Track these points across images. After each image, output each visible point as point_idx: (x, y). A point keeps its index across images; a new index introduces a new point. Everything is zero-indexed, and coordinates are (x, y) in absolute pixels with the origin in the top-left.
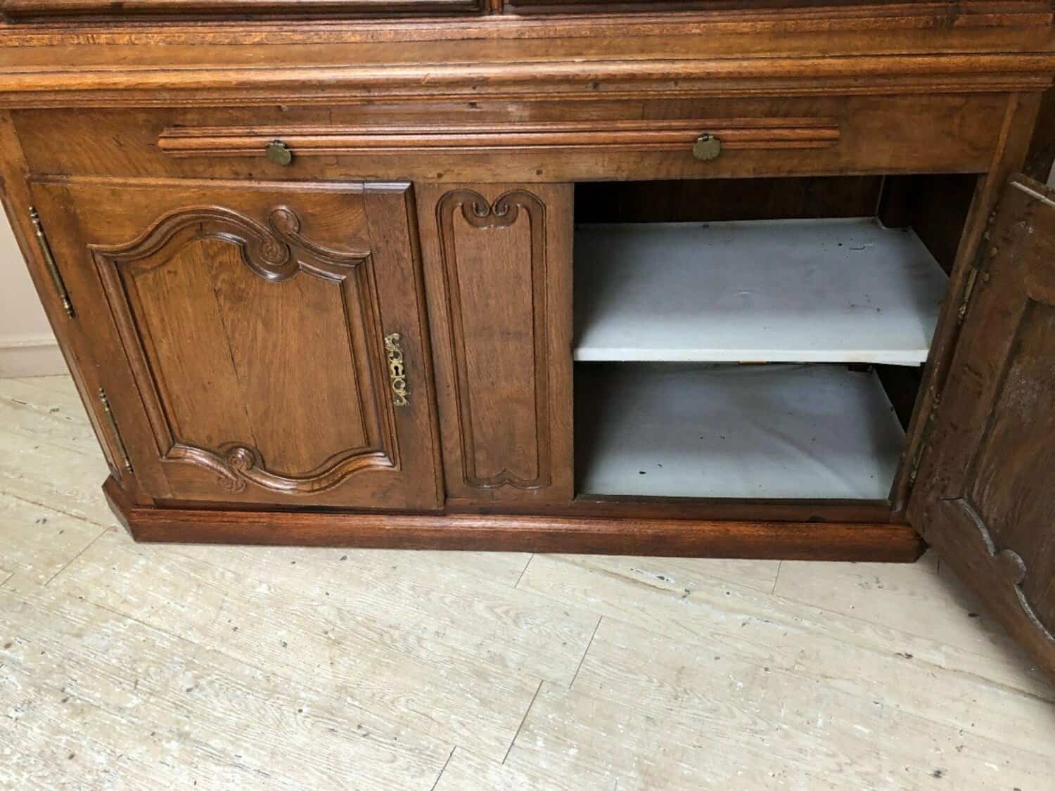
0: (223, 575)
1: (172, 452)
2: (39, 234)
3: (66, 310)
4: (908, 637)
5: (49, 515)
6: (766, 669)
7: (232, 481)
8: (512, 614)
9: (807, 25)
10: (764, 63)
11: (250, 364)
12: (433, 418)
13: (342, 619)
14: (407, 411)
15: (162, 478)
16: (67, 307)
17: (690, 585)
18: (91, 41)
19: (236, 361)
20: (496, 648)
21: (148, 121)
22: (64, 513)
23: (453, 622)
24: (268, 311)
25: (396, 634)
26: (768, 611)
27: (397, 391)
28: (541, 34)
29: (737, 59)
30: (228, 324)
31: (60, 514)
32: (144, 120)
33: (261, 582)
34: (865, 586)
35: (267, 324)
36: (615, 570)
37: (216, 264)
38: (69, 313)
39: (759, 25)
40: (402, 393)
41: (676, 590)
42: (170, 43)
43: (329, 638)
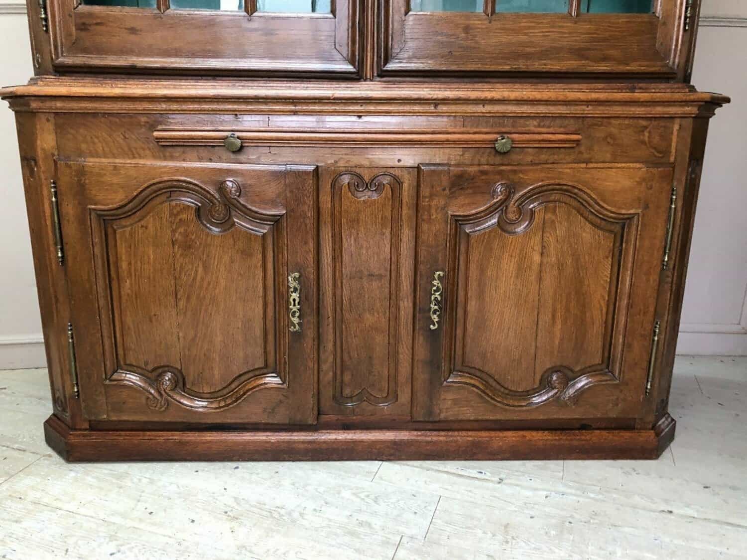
0: (140, 480)
1: (115, 376)
2: (54, 199)
3: (58, 257)
6: (570, 523)
7: (158, 400)
8: (372, 497)
11: (188, 298)
12: (316, 343)
13: (238, 504)
14: (298, 336)
15: (102, 399)
16: (60, 255)
17: (502, 476)
19: (179, 297)
20: (363, 518)
21: (148, 122)
22: (8, 447)
23: (326, 503)
24: (208, 256)
25: (282, 512)
26: (562, 489)
27: (293, 319)
30: (178, 266)
31: (5, 448)
32: (145, 122)
33: (171, 483)
34: (627, 473)
35: (206, 268)
36: (446, 470)
37: (178, 220)
38: (60, 260)
40: (296, 320)
41: (493, 479)
43: (229, 516)
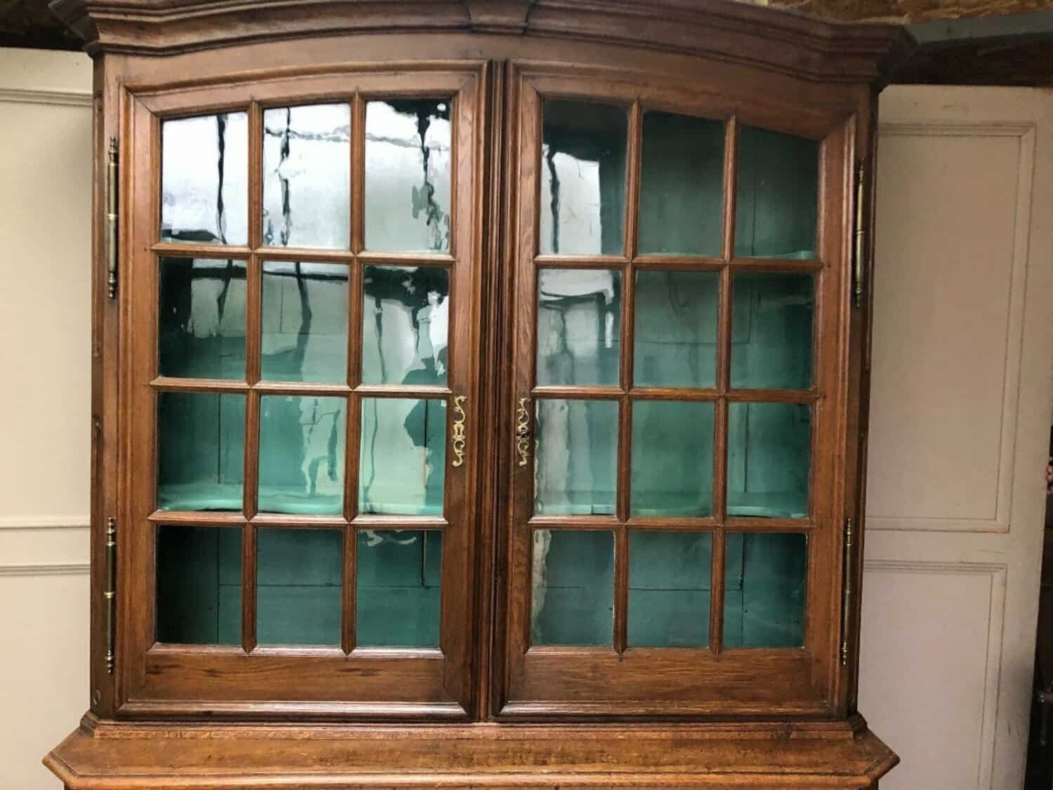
9: (696, 736)
10: (671, 776)
18: (179, 736)
28: (514, 737)
29: (652, 773)
39: (664, 735)
42: (240, 738)
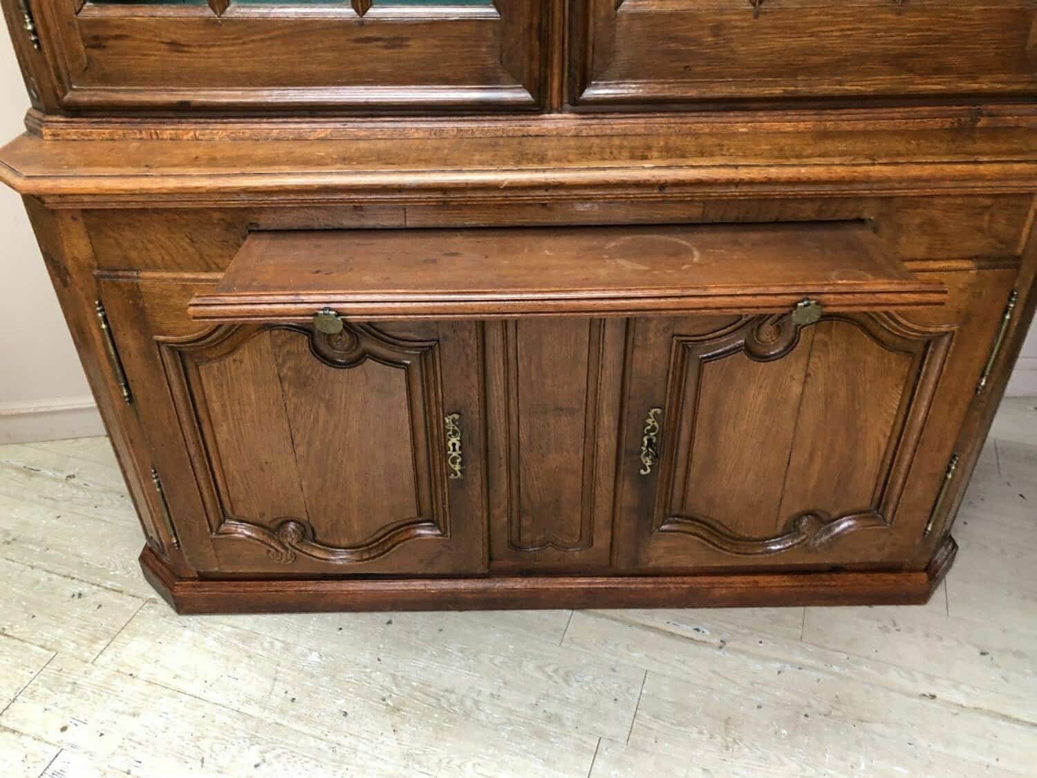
0: (272, 643)
1: (223, 528)
2: (104, 326)
3: (125, 397)
4: (930, 678)
5: (85, 589)
6: (806, 716)
7: (282, 554)
8: (561, 672)
9: (845, 126)
10: (821, 169)
11: (309, 444)
12: (485, 489)
13: (397, 685)
14: (461, 484)
15: (210, 552)
16: (125, 394)
17: (726, 636)
18: (154, 137)
19: (296, 441)
20: (553, 708)
21: (223, 220)
22: (98, 586)
23: (506, 684)
24: (331, 395)
25: (453, 698)
26: (800, 659)
27: (452, 466)
28: (599, 132)
29: (794, 165)
30: (291, 407)
31: (95, 588)
32: (219, 220)
33: (311, 650)
34: (884, 629)
35: (330, 408)
36: (652, 624)
37: (283, 353)
38: (127, 399)
39: (802, 126)
40: (457, 467)
41: (712, 641)
42: (235, 139)
43: (387, 705)
